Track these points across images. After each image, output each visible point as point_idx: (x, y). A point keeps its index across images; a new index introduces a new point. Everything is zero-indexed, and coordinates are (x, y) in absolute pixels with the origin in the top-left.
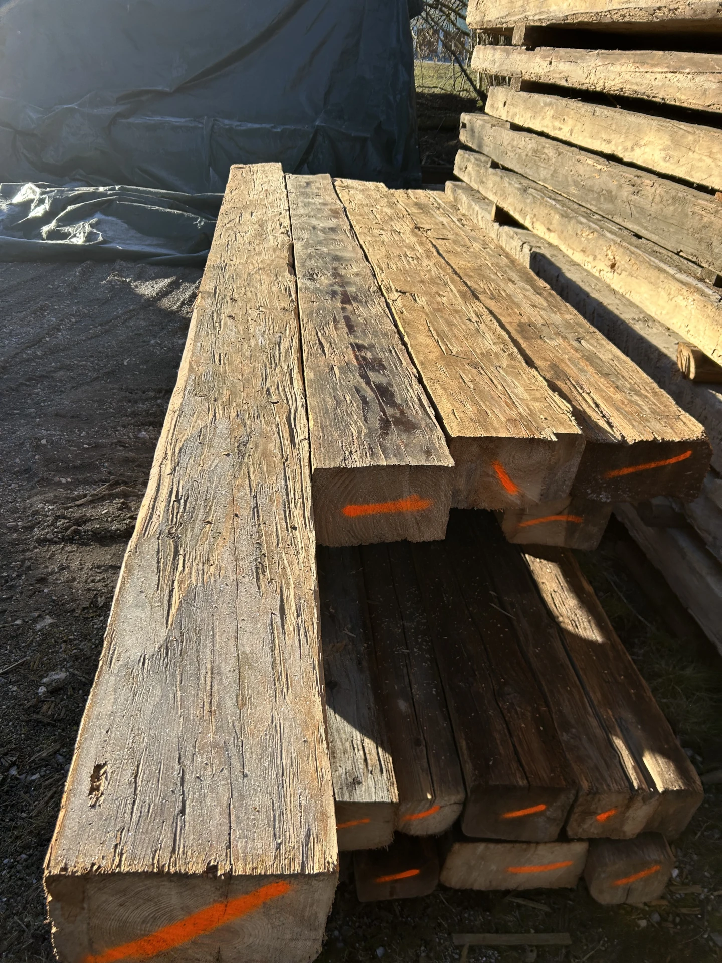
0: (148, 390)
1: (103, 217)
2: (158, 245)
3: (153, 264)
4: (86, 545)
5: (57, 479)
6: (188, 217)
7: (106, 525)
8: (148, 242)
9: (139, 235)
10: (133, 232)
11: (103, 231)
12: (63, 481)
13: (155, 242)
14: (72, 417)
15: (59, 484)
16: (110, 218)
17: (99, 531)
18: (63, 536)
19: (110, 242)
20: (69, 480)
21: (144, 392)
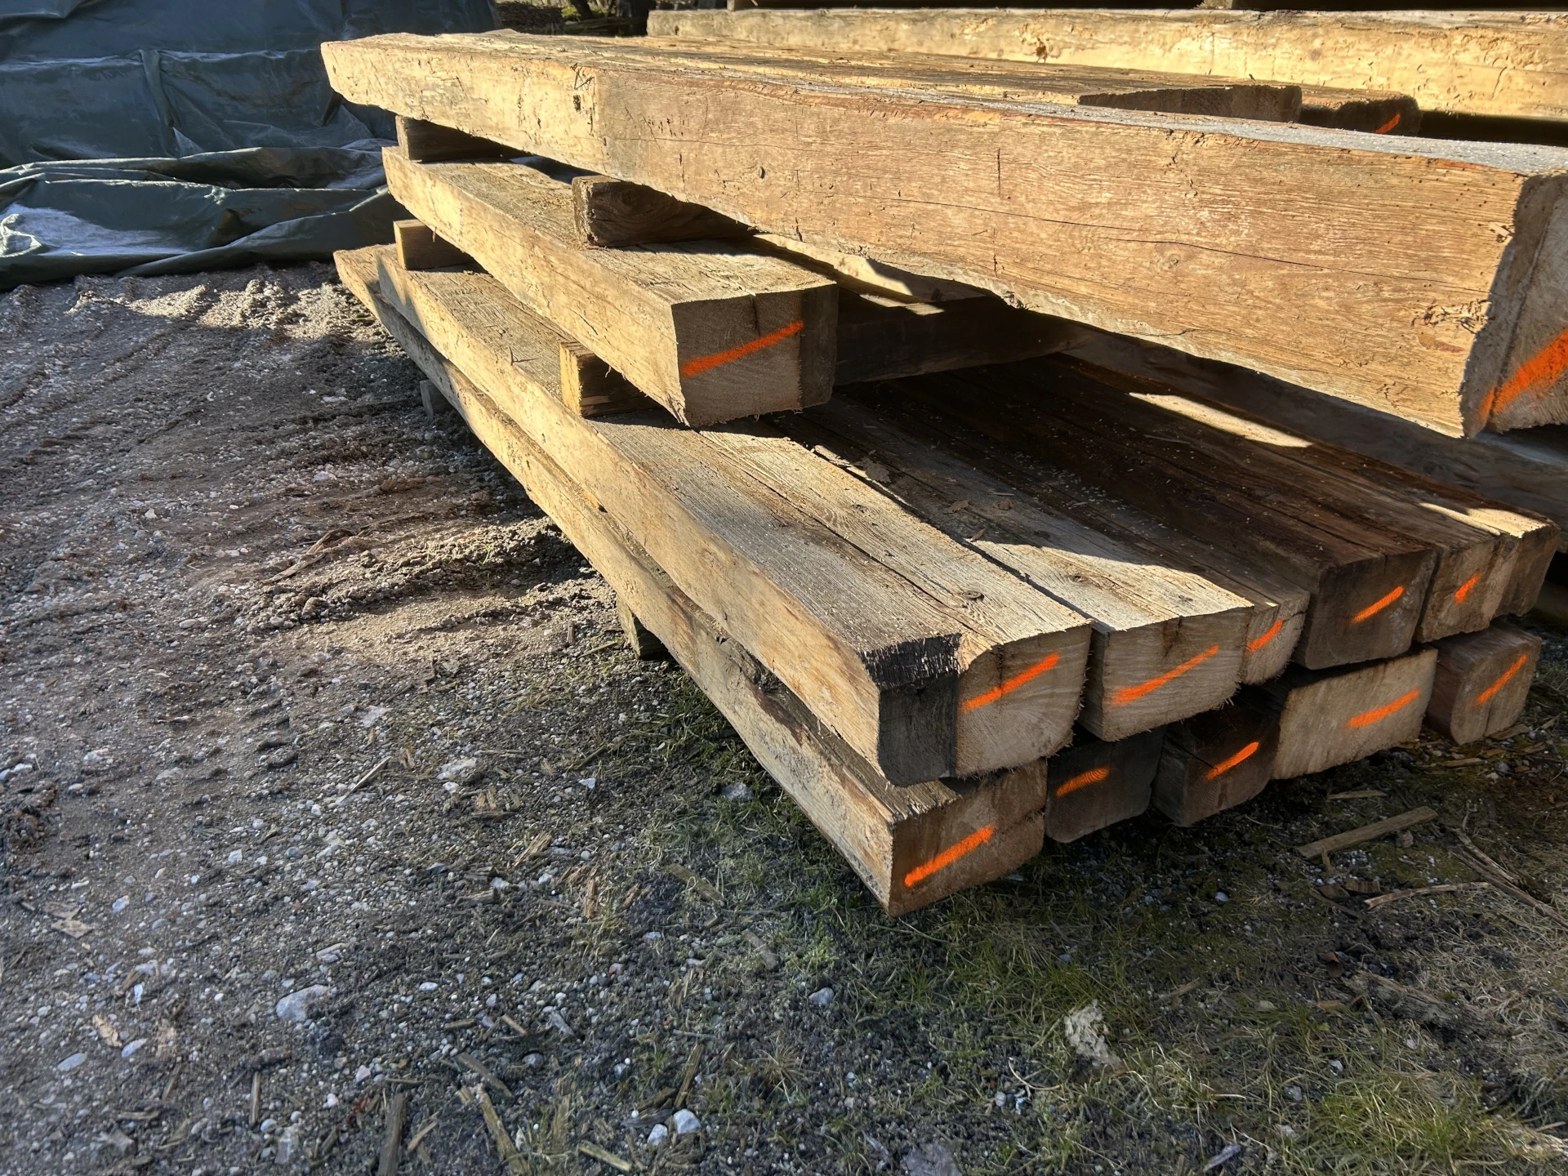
0: (282, 424)
1: (27, 211)
2: (148, 244)
3: (148, 275)
4: (349, 619)
5: (220, 553)
6: (193, 190)
7: (369, 584)
8: (127, 240)
9: (106, 231)
10: (92, 228)
11: (38, 234)
12: (234, 553)
13: (140, 239)
14: (174, 477)
15: (229, 559)
16: (39, 211)
17: (360, 594)
18: (299, 616)
19: (56, 248)
20: (243, 550)
21: (276, 427)
